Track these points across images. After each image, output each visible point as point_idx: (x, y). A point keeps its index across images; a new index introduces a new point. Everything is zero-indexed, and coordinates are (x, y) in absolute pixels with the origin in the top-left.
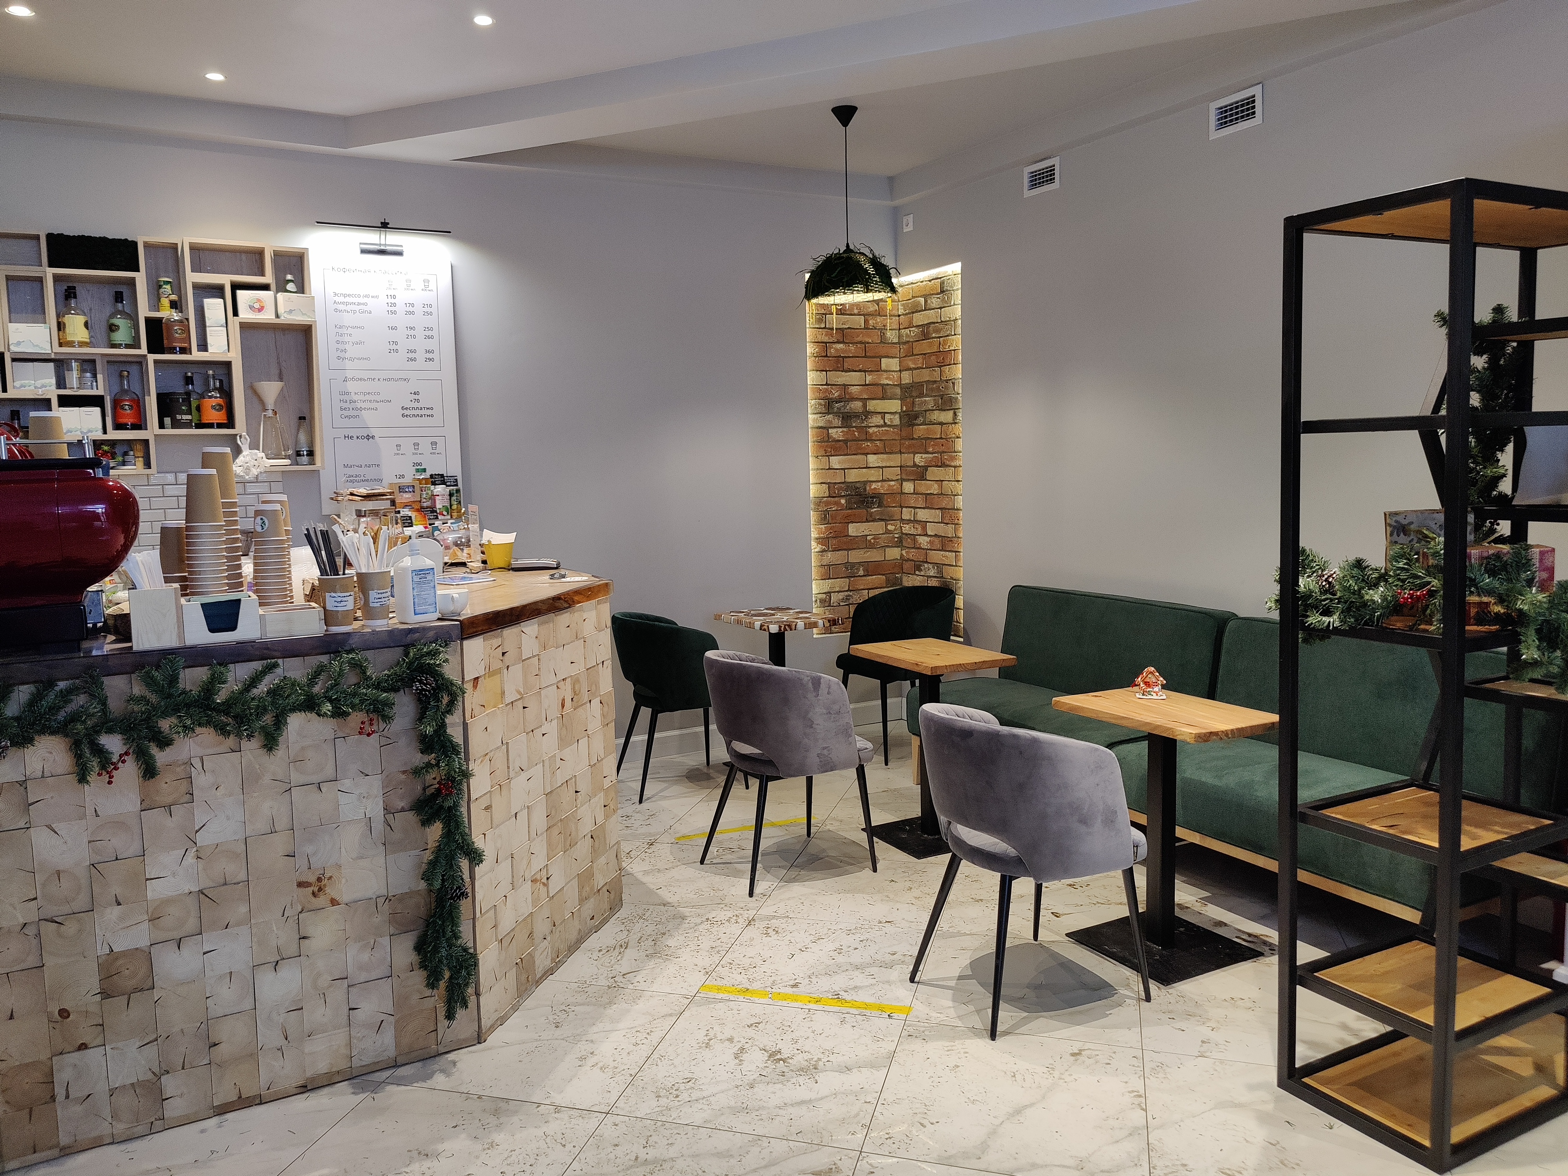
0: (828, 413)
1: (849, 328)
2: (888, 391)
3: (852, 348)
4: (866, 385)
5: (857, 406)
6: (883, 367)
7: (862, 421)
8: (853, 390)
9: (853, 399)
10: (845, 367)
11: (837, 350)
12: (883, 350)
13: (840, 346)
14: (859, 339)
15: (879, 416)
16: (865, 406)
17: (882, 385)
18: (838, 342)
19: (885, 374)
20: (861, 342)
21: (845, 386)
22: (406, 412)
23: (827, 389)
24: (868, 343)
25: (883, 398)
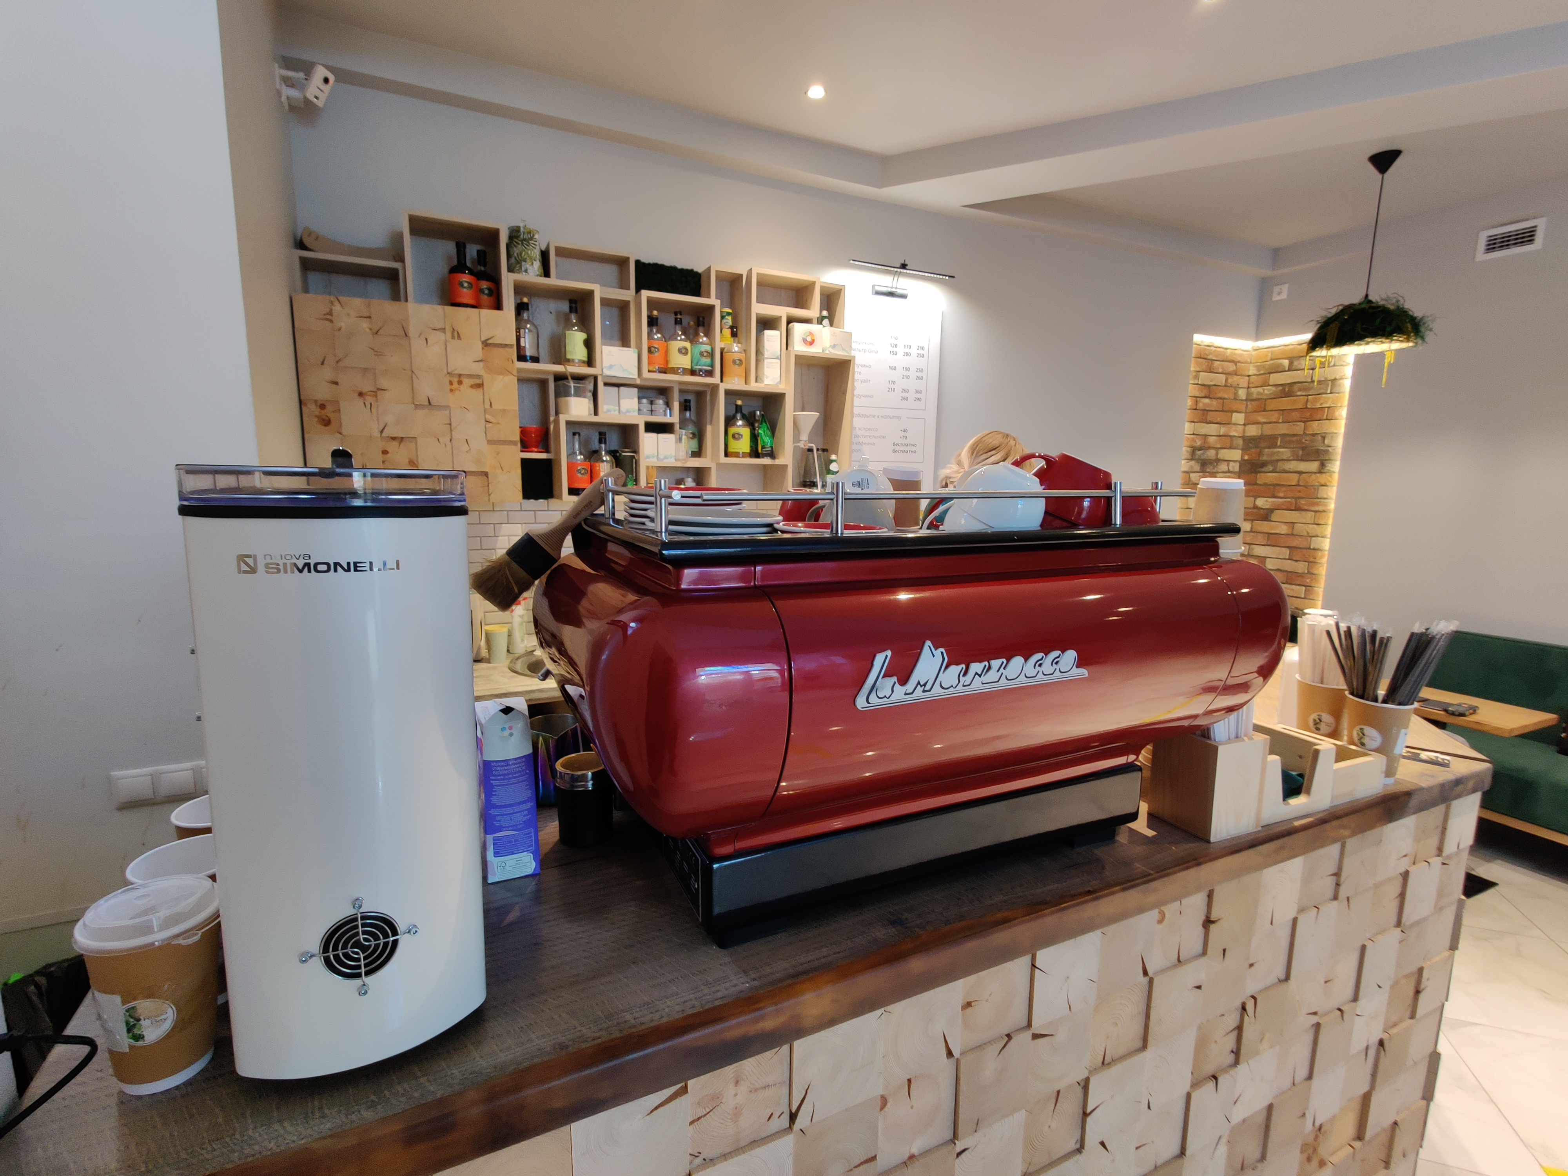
0: (1192, 460)
1: (1215, 385)
2: (1234, 442)
3: (1214, 402)
4: (1220, 436)
5: (1211, 454)
6: (1234, 420)
7: (1214, 467)
8: (1212, 440)
9: (1209, 448)
10: (1208, 420)
11: (1204, 404)
12: (1235, 406)
13: (1207, 401)
14: (1220, 395)
15: (1226, 463)
16: (1217, 454)
17: (1231, 436)
18: (1205, 397)
19: (1234, 426)
20: (1221, 398)
21: (1206, 436)
22: (897, 448)
23: (1193, 438)
24: (1226, 399)
25: (1230, 448)
